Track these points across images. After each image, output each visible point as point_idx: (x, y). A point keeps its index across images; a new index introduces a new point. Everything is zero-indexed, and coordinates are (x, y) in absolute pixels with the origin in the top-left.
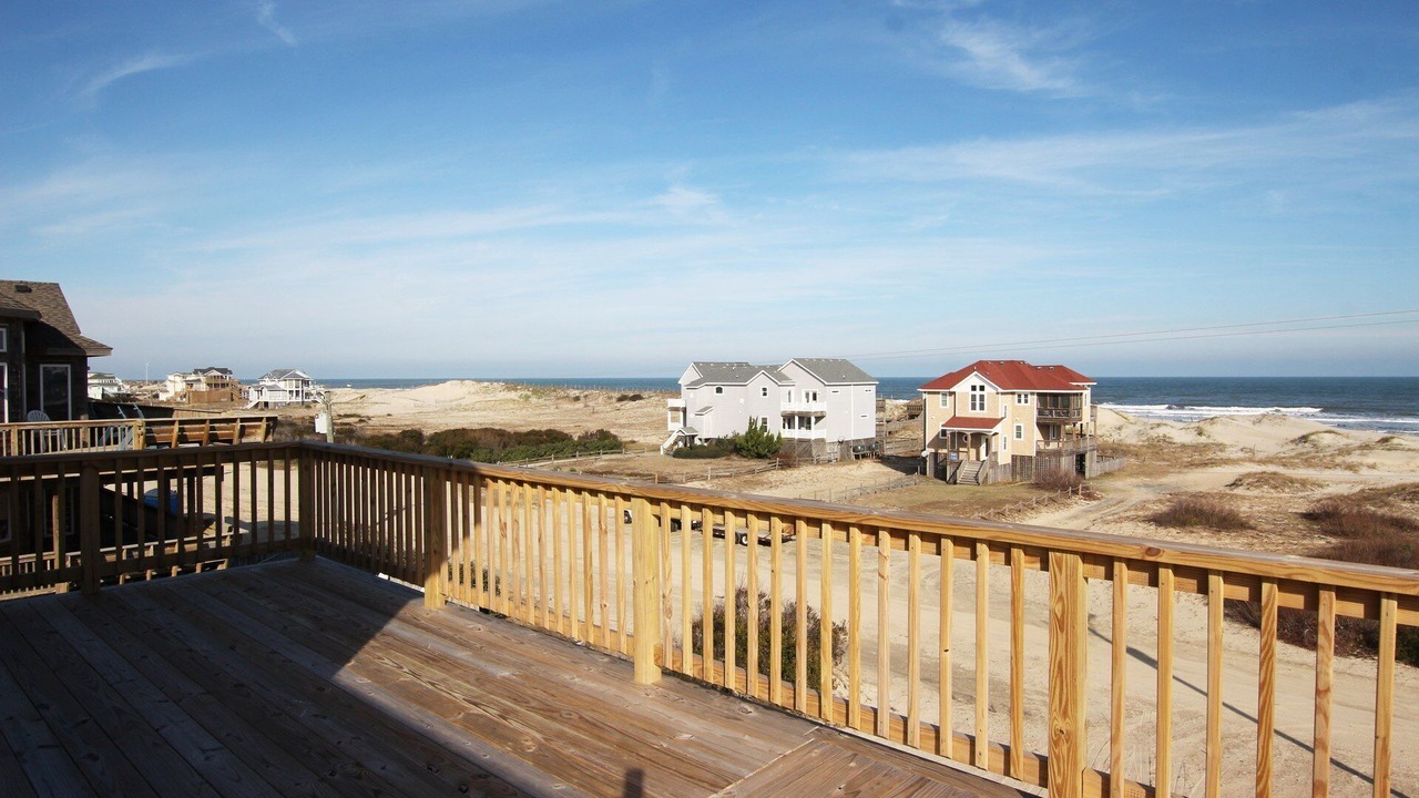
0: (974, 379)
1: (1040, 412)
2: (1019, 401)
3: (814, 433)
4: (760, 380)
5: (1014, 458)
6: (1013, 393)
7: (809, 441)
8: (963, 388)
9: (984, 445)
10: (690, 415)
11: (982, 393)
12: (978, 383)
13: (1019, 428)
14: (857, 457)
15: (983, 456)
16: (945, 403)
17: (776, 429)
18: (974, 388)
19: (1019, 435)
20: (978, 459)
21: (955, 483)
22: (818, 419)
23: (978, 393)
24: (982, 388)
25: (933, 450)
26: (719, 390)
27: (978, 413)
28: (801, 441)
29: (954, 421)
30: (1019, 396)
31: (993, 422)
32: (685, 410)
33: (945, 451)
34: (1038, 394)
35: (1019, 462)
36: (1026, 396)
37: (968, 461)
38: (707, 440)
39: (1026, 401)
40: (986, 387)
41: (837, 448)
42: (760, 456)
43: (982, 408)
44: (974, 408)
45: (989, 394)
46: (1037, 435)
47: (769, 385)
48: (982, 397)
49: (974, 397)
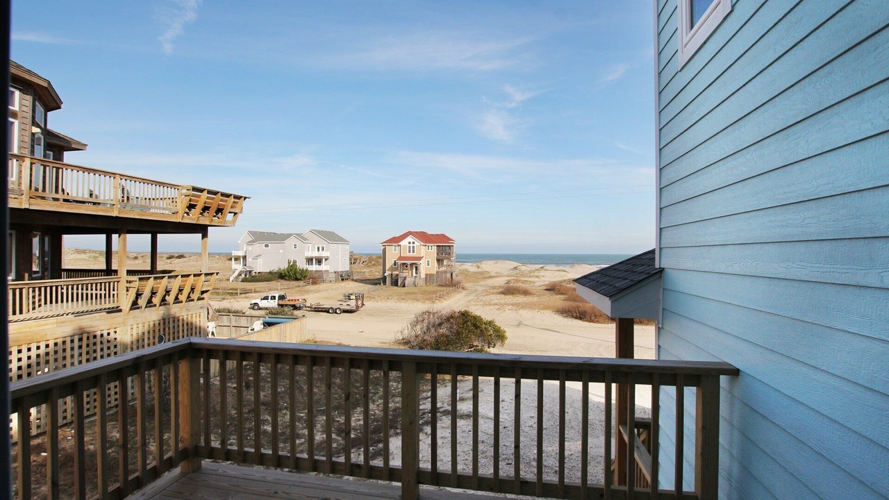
0: (410, 239)
1: (437, 254)
2: (428, 249)
3: (324, 267)
4: (293, 240)
5: (426, 275)
6: (426, 245)
7: (321, 271)
8: (404, 243)
9: (415, 270)
10: (249, 260)
12: (412, 240)
13: (428, 261)
14: (342, 280)
15: (414, 274)
16: (395, 250)
17: (302, 265)
18: (410, 243)
19: (428, 265)
20: (412, 276)
21: (404, 286)
22: (326, 260)
23: (412, 245)
24: (413, 243)
25: (390, 272)
26: (267, 246)
27: (411, 254)
28: (317, 271)
29: (400, 258)
30: (429, 246)
31: (420, 259)
32: (245, 258)
33: (397, 273)
34: (436, 246)
35: (429, 277)
36: (431, 247)
37: (409, 276)
38: (259, 273)
39: (432, 249)
40: (416, 242)
41: (334, 275)
42: (297, 279)
43: (413, 252)
44: (410, 252)
45: (416, 245)
46: (436, 264)
47: (298, 243)
48: (413, 247)
49: (410, 247)
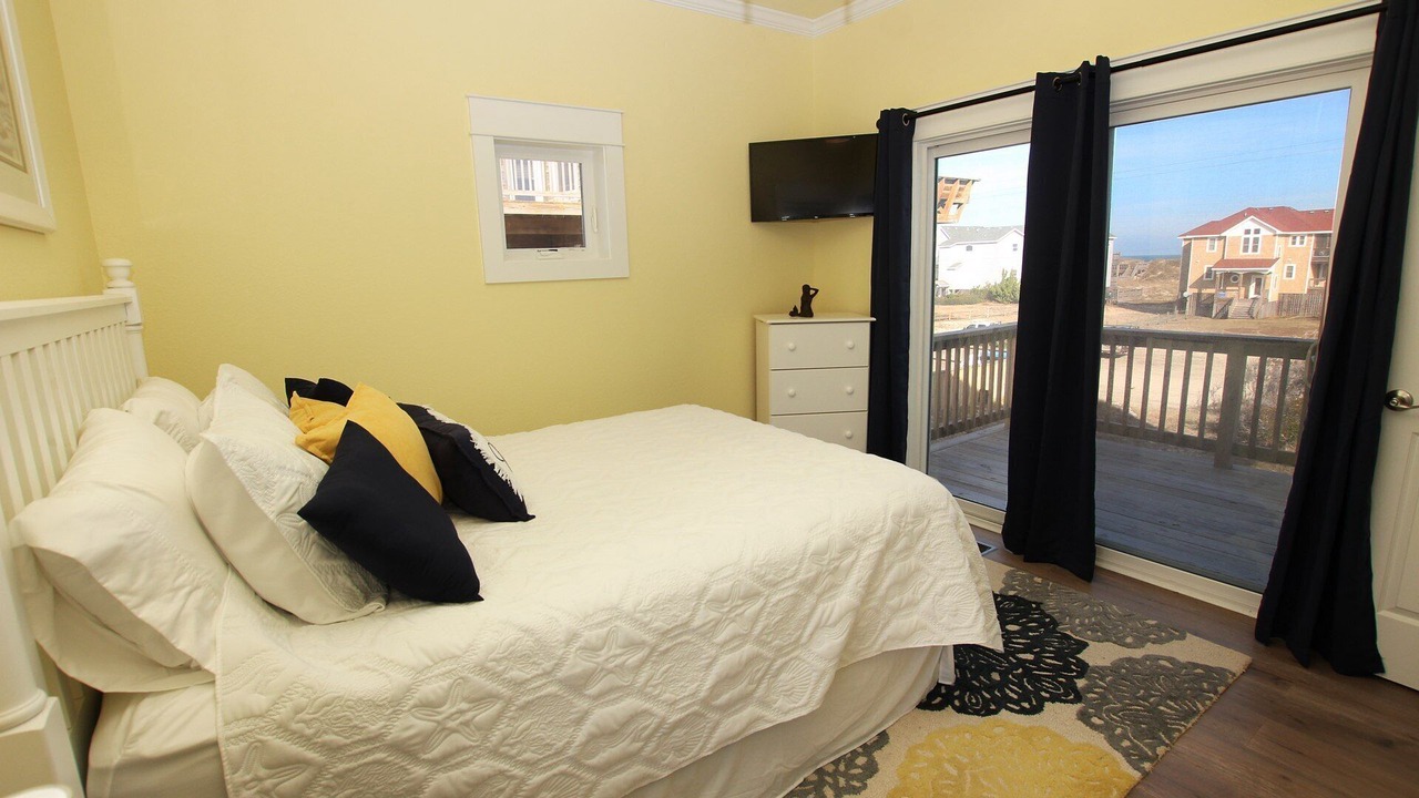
0: (1248, 224)
1: (1317, 252)
2: (1294, 243)
4: (1013, 237)
5: (1283, 296)
6: (1288, 236)
8: (1235, 232)
9: (1254, 284)
11: (1257, 236)
12: (1253, 226)
13: (1290, 268)
15: (1252, 294)
16: (1212, 247)
18: (1247, 232)
19: (1289, 275)
20: (1246, 296)
21: (1225, 317)
23: (1252, 236)
24: (1257, 231)
25: (1196, 291)
26: (969, 248)
27: (1250, 254)
29: (1223, 262)
30: (1295, 238)
31: (1270, 263)
33: (1212, 291)
34: (1317, 235)
35: (1287, 300)
36: (1302, 237)
37: (1238, 298)
38: (956, 293)
39: (1302, 243)
40: (1263, 230)
43: (1255, 249)
44: (1246, 249)
45: (1264, 236)
46: (1310, 273)
48: (1256, 240)
49: (1247, 241)
